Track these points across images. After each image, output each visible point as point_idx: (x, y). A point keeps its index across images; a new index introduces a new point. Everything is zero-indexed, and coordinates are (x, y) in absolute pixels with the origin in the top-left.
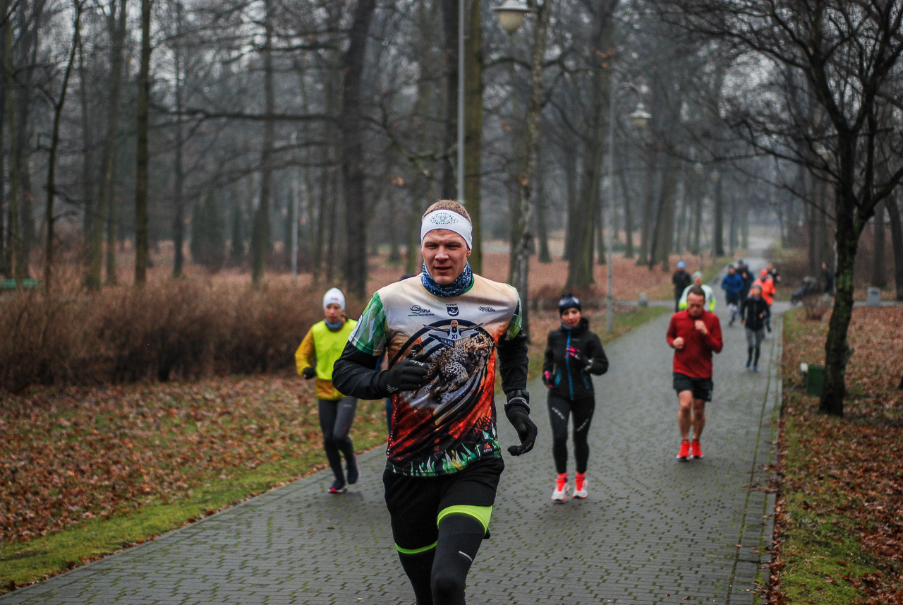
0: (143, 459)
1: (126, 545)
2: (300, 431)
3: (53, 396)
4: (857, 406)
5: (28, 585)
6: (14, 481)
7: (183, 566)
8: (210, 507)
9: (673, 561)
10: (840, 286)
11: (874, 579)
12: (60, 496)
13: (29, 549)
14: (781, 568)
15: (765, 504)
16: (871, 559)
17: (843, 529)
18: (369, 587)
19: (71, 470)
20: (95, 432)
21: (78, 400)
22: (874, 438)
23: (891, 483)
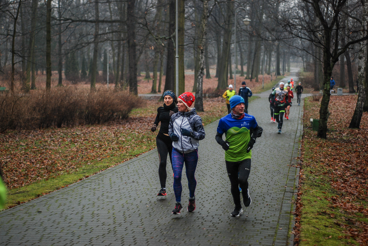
0: (56, 158)
1: (57, 189)
2: (116, 146)
3: (17, 134)
4: (332, 135)
5: (24, 202)
6: (7, 166)
7: (80, 195)
8: (87, 175)
9: (261, 192)
10: (325, 88)
11: (336, 198)
12: (26, 172)
13: (21, 190)
14: (301, 194)
15: (296, 172)
16: (335, 191)
17: (325, 180)
18: (150, 202)
19: (28, 162)
20: (35, 147)
21: (26, 135)
22: (338, 147)
23: (344, 164)
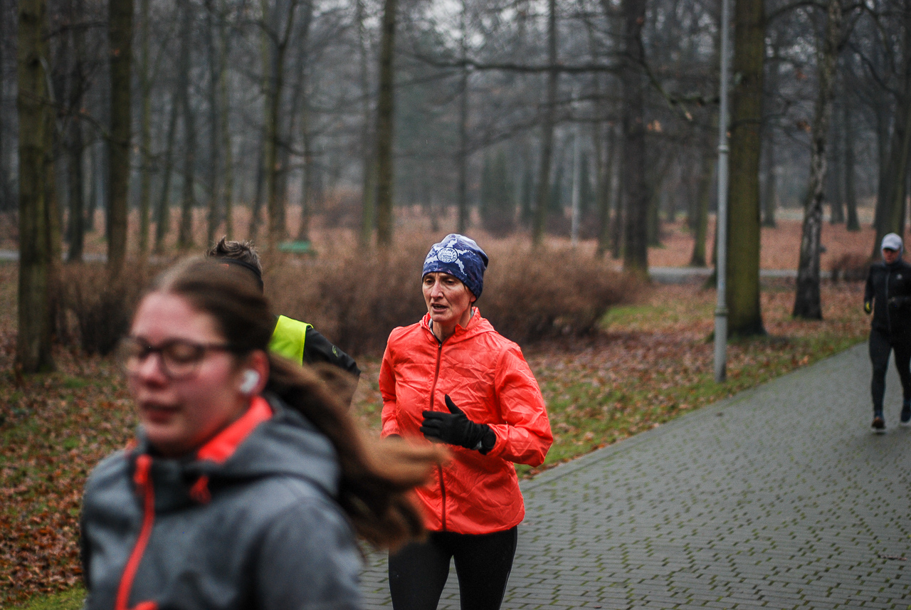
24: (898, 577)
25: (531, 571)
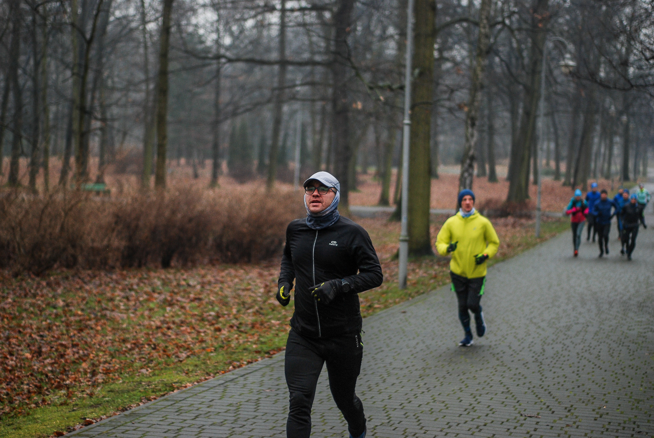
0: (100, 343)
19: (32, 352)
20: (80, 312)
21: (85, 283)
24: (535, 430)
25: (274, 425)
